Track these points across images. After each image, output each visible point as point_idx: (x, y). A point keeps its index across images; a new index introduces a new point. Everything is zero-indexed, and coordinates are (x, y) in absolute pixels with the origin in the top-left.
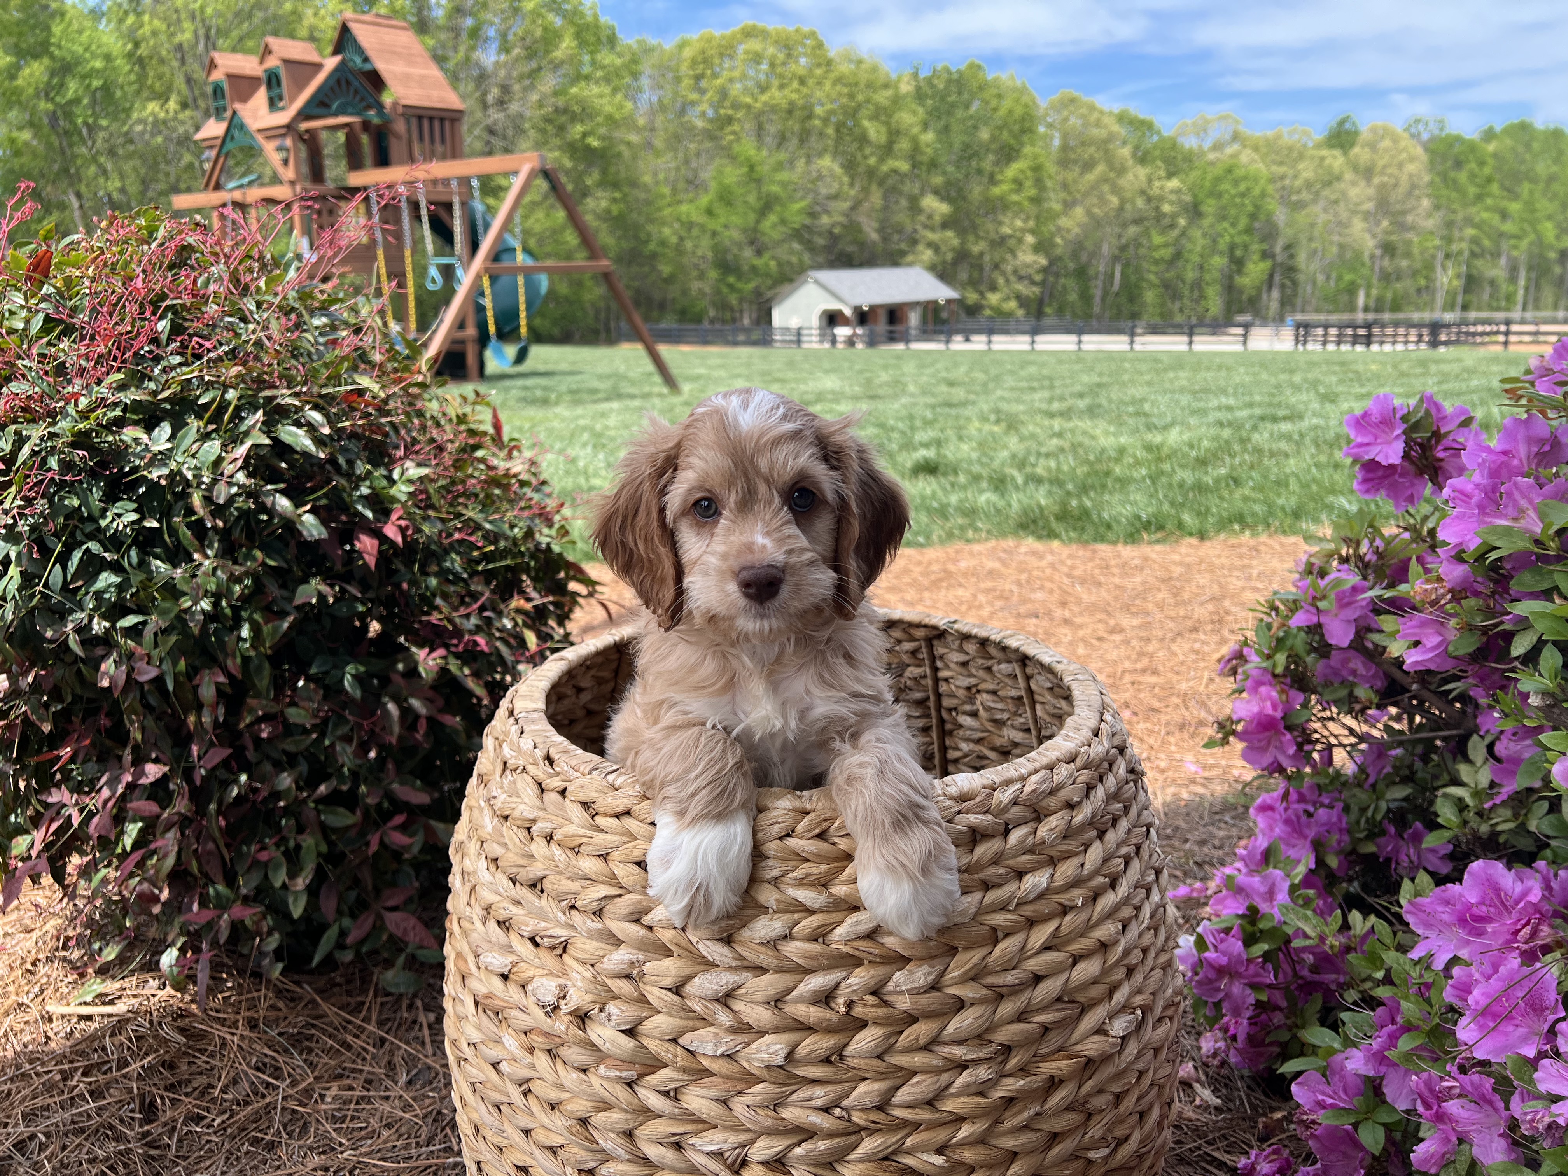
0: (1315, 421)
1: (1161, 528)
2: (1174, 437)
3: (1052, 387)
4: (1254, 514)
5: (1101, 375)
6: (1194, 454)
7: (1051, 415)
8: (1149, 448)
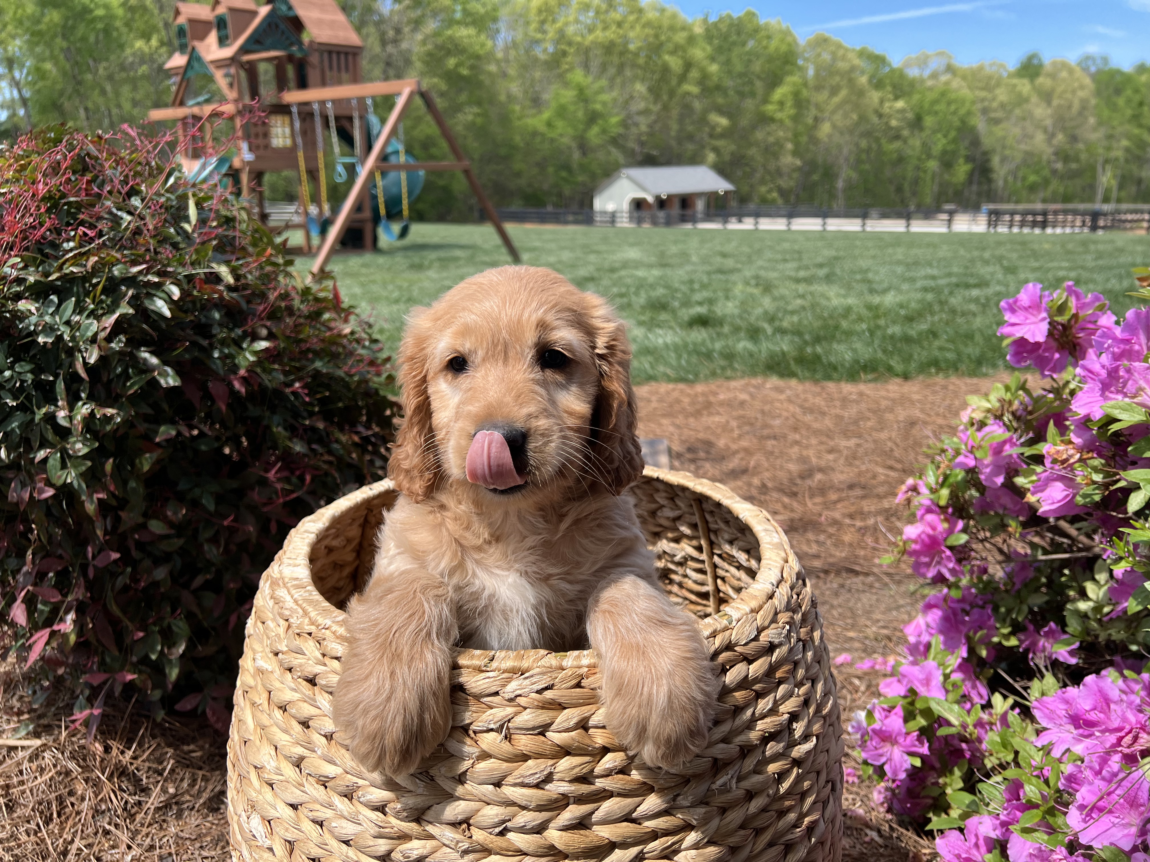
0: (998, 288)
1: (874, 370)
2: (889, 299)
3: (800, 259)
4: (946, 361)
5: (837, 250)
6: (903, 312)
7: (798, 281)
8: (870, 307)
